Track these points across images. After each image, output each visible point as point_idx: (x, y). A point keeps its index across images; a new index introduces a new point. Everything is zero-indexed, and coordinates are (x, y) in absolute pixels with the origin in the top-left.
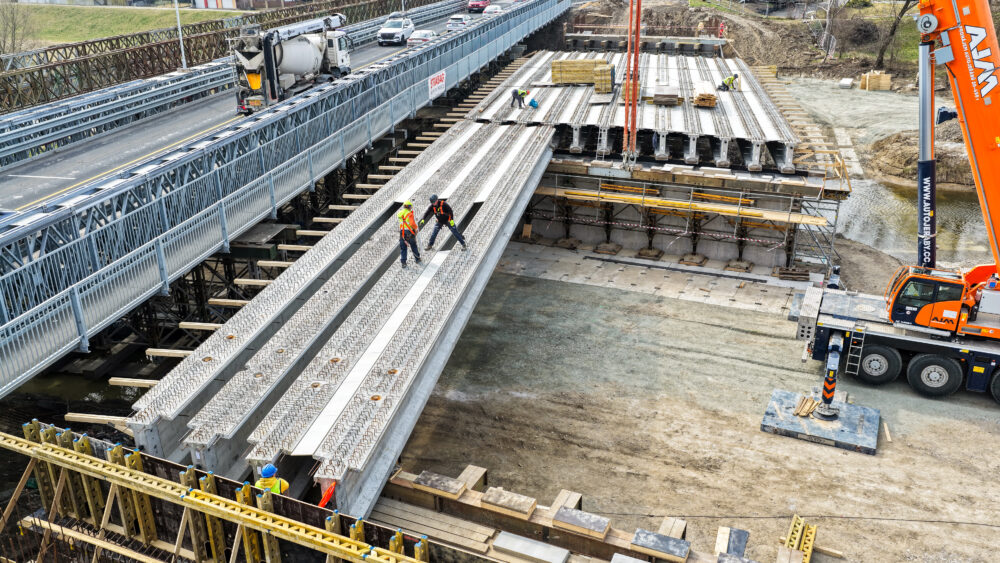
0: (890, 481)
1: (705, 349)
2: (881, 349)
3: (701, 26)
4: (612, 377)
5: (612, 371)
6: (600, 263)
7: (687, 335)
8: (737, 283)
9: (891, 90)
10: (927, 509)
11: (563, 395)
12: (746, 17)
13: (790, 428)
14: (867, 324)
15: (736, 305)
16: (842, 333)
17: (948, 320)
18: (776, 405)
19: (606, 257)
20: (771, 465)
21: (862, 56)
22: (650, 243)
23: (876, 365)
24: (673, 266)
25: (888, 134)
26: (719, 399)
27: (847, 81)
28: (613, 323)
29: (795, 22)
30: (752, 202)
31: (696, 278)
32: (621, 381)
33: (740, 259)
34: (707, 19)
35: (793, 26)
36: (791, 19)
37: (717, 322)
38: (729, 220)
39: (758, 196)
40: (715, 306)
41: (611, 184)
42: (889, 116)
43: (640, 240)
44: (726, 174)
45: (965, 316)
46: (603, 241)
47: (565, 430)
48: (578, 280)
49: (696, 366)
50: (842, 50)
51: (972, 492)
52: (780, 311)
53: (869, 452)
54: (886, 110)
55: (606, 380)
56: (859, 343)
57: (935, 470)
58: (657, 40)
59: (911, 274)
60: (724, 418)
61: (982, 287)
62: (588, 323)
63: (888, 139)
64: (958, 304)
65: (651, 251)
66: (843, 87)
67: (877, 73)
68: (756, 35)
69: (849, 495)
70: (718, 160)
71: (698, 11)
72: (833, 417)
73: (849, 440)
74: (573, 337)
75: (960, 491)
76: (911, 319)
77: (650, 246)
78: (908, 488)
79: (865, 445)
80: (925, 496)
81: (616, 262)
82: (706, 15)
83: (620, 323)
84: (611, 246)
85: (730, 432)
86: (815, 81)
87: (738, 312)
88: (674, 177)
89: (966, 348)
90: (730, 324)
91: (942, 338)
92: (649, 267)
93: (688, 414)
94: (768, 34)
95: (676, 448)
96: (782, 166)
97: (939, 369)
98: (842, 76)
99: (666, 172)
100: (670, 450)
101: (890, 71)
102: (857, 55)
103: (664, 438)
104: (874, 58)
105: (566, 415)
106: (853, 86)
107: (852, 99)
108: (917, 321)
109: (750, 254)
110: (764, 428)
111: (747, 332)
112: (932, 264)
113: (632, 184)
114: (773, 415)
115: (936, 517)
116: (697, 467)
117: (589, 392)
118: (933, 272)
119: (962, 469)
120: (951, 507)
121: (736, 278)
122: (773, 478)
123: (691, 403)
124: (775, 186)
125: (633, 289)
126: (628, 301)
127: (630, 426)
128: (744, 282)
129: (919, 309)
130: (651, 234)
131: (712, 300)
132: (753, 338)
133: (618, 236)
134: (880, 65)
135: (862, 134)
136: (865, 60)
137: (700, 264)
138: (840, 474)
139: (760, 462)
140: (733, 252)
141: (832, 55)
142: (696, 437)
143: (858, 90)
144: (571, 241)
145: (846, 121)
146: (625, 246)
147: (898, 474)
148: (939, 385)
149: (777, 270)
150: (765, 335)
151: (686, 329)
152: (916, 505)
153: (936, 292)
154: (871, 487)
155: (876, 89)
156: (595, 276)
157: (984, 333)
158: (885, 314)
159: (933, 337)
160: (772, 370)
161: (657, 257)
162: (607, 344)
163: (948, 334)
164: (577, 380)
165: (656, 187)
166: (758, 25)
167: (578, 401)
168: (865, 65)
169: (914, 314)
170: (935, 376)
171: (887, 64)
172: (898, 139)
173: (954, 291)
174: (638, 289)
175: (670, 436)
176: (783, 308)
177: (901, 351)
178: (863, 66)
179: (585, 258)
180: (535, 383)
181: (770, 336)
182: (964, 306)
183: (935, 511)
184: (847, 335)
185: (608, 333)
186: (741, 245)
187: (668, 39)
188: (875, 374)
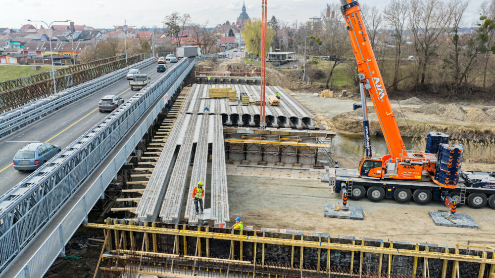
0: (370, 227)
1: (296, 194)
2: (359, 186)
3: (253, 72)
4: (267, 205)
5: (266, 203)
6: (245, 168)
7: (287, 190)
8: (299, 171)
9: (333, 97)
10: (383, 233)
11: (251, 213)
12: (271, 68)
13: (334, 215)
14: (352, 178)
15: (301, 179)
16: (345, 182)
17: (378, 174)
18: (328, 209)
19: (246, 165)
20: (332, 227)
21: (320, 84)
22: (263, 159)
23: (357, 192)
24: (273, 167)
25: (337, 115)
26: (307, 209)
27: (316, 94)
28: (258, 188)
29: (291, 70)
30: (301, 140)
31: (283, 170)
32: (270, 206)
33: (298, 162)
34: (255, 69)
35: (291, 72)
36: (289, 69)
37: (297, 185)
38: (293, 148)
39: (303, 138)
40: (293, 180)
41: (246, 136)
42: (335, 107)
43: (258, 158)
44: (290, 130)
45: (384, 171)
46: (243, 159)
47: (257, 223)
48: (239, 174)
49: (295, 200)
50: (312, 82)
51: (395, 227)
52: (317, 180)
53: (361, 219)
54: (333, 105)
55: (264, 207)
56: (351, 185)
57: (383, 222)
58: (237, 78)
59: (365, 159)
60: (311, 214)
61: (387, 162)
62: (249, 189)
63: (337, 116)
64: (381, 168)
65: (263, 162)
66: (315, 96)
67: (327, 90)
68: (276, 75)
69: (359, 232)
70: (286, 125)
71: (251, 65)
72: (347, 210)
73: (355, 216)
74: (246, 194)
75: (391, 227)
76: (367, 174)
77: (263, 160)
78: (376, 228)
79: (360, 217)
80: (382, 230)
81: (251, 167)
82: (255, 68)
83: (261, 188)
84: (247, 161)
85: (315, 218)
86: (303, 94)
87: (303, 181)
88: (271, 132)
89: (385, 183)
90: (301, 185)
91: (377, 180)
92: (264, 168)
93: (298, 215)
94: (281, 75)
95: (299, 224)
96: (310, 127)
97: (377, 191)
98: (314, 92)
99: (268, 131)
100: (296, 226)
101: (331, 90)
102: (318, 84)
103: (293, 222)
104: (325, 84)
105: (255, 219)
106: (318, 96)
107: (320, 101)
108: (369, 175)
109: (301, 160)
110: (325, 216)
111: (309, 187)
112: (371, 156)
113: (254, 136)
114: (327, 211)
115: (386, 235)
116: (307, 230)
117: (260, 211)
118: (372, 158)
119: (390, 221)
120: (390, 232)
121: (298, 169)
122: (333, 230)
123: (298, 211)
124: (309, 134)
125: (261, 176)
126: (261, 180)
127: (280, 220)
128: (301, 171)
129: (369, 171)
130: (263, 155)
131: (292, 178)
132: (311, 189)
133: (249, 157)
134: (327, 88)
135: (327, 115)
136: (321, 85)
137: (283, 166)
138: (354, 227)
139: (328, 226)
140: (294, 160)
141: (308, 83)
142: (304, 221)
143: (320, 97)
144: (230, 160)
145: (320, 110)
146: (252, 161)
147: (372, 224)
148: (378, 197)
149: (312, 166)
150: (315, 188)
151: (287, 188)
152: (379, 232)
153: (374, 165)
154: (365, 229)
155: (328, 97)
156: (244, 172)
157: (390, 177)
158: (358, 174)
159: (374, 180)
160: (322, 199)
161: (266, 164)
162: (259, 195)
163: (379, 178)
164: (254, 208)
165: (263, 137)
166: (276, 71)
167: (257, 214)
168: (322, 88)
169: (368, 173)
170: (376, 194)
171: (330, 87)
172: (341, 116)
173: (379, 163)
174: (263, 176)
175: (295, 222)
176: (318, 178)
177: (364, 187)
178: (321, 88)
179: (238, 166)
180: (239, 210)
181: (317, 188)
182: (383, 169)
183: (386, 233)
184: (347, 182)
185: (258, 192)
186: (298, 157)
187: (241, 78)
188: (357, 195)
